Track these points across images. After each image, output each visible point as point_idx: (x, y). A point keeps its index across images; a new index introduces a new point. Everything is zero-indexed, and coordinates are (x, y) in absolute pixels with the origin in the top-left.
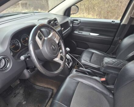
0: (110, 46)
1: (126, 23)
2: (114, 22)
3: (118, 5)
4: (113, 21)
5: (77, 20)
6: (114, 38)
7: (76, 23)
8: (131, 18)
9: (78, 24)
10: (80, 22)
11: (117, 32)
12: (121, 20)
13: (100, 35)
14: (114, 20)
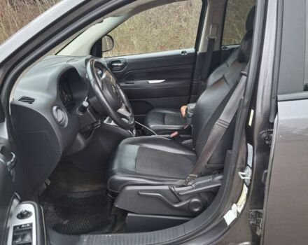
0: (188, 97)
1: (205, 51)
2: (185, 52)
3: (181, 26)
4: (183, 52)
5: (118, 61)
6: (192, 81)
7: (117, 66)
8: (210, 40)
9: (122, 67)
10: (125, 64)
11: (194, 69)
12: (197, 47)
13: (167, 80)
14: (184, 50)
